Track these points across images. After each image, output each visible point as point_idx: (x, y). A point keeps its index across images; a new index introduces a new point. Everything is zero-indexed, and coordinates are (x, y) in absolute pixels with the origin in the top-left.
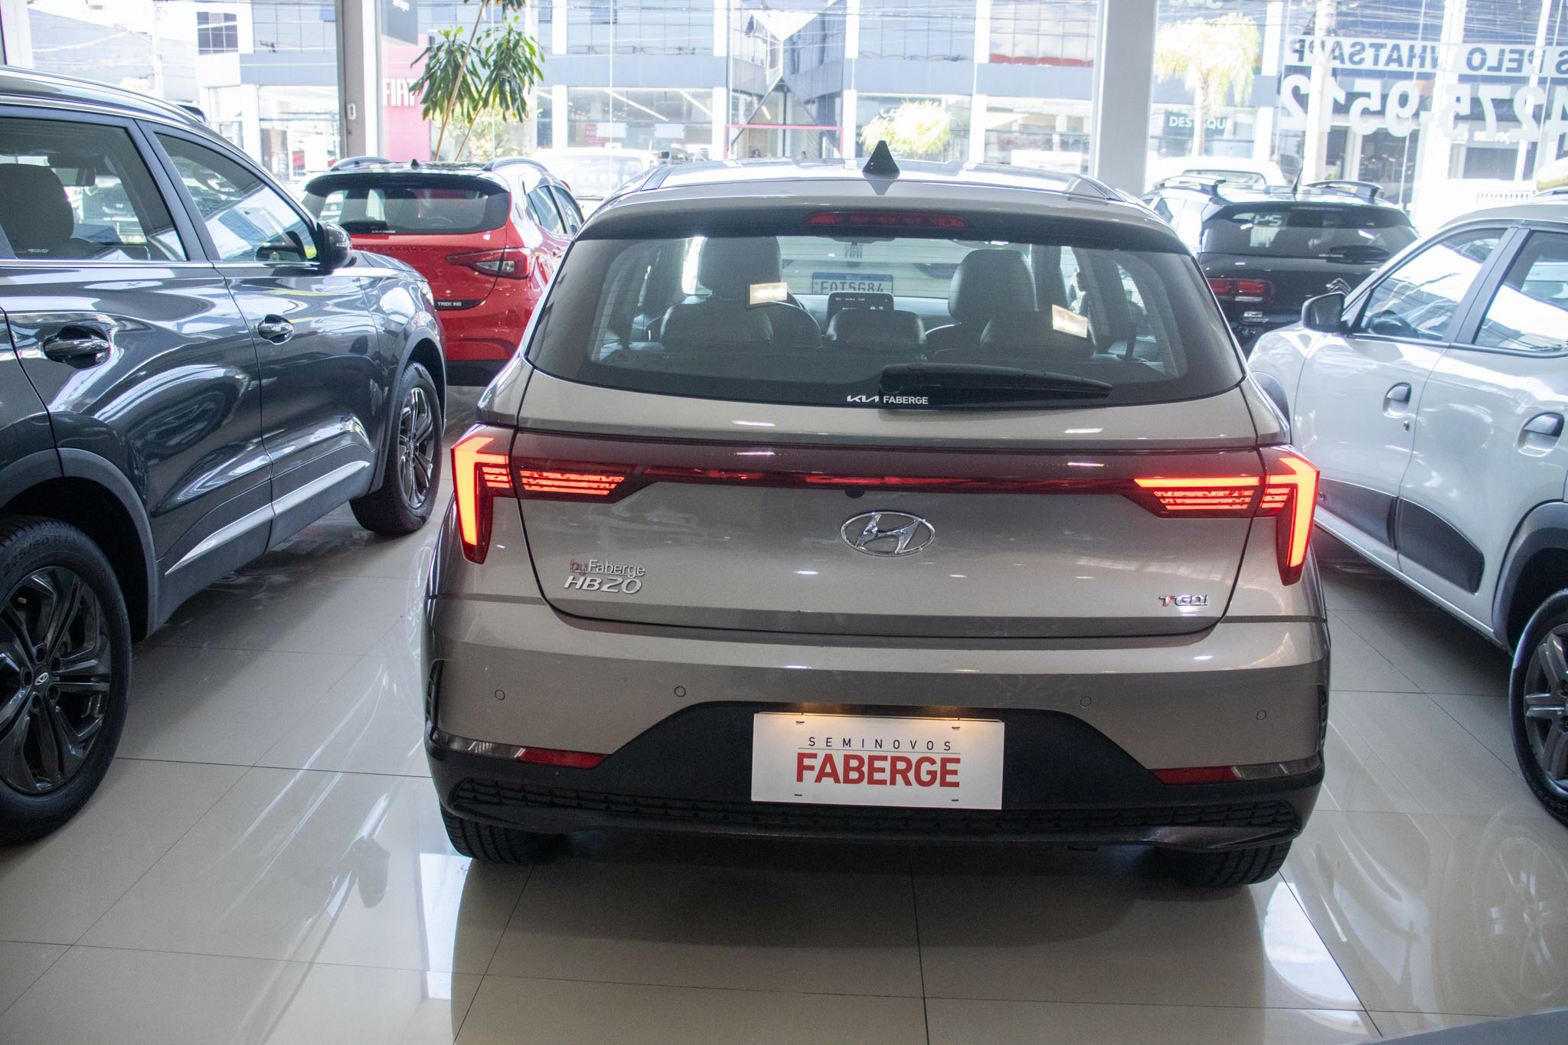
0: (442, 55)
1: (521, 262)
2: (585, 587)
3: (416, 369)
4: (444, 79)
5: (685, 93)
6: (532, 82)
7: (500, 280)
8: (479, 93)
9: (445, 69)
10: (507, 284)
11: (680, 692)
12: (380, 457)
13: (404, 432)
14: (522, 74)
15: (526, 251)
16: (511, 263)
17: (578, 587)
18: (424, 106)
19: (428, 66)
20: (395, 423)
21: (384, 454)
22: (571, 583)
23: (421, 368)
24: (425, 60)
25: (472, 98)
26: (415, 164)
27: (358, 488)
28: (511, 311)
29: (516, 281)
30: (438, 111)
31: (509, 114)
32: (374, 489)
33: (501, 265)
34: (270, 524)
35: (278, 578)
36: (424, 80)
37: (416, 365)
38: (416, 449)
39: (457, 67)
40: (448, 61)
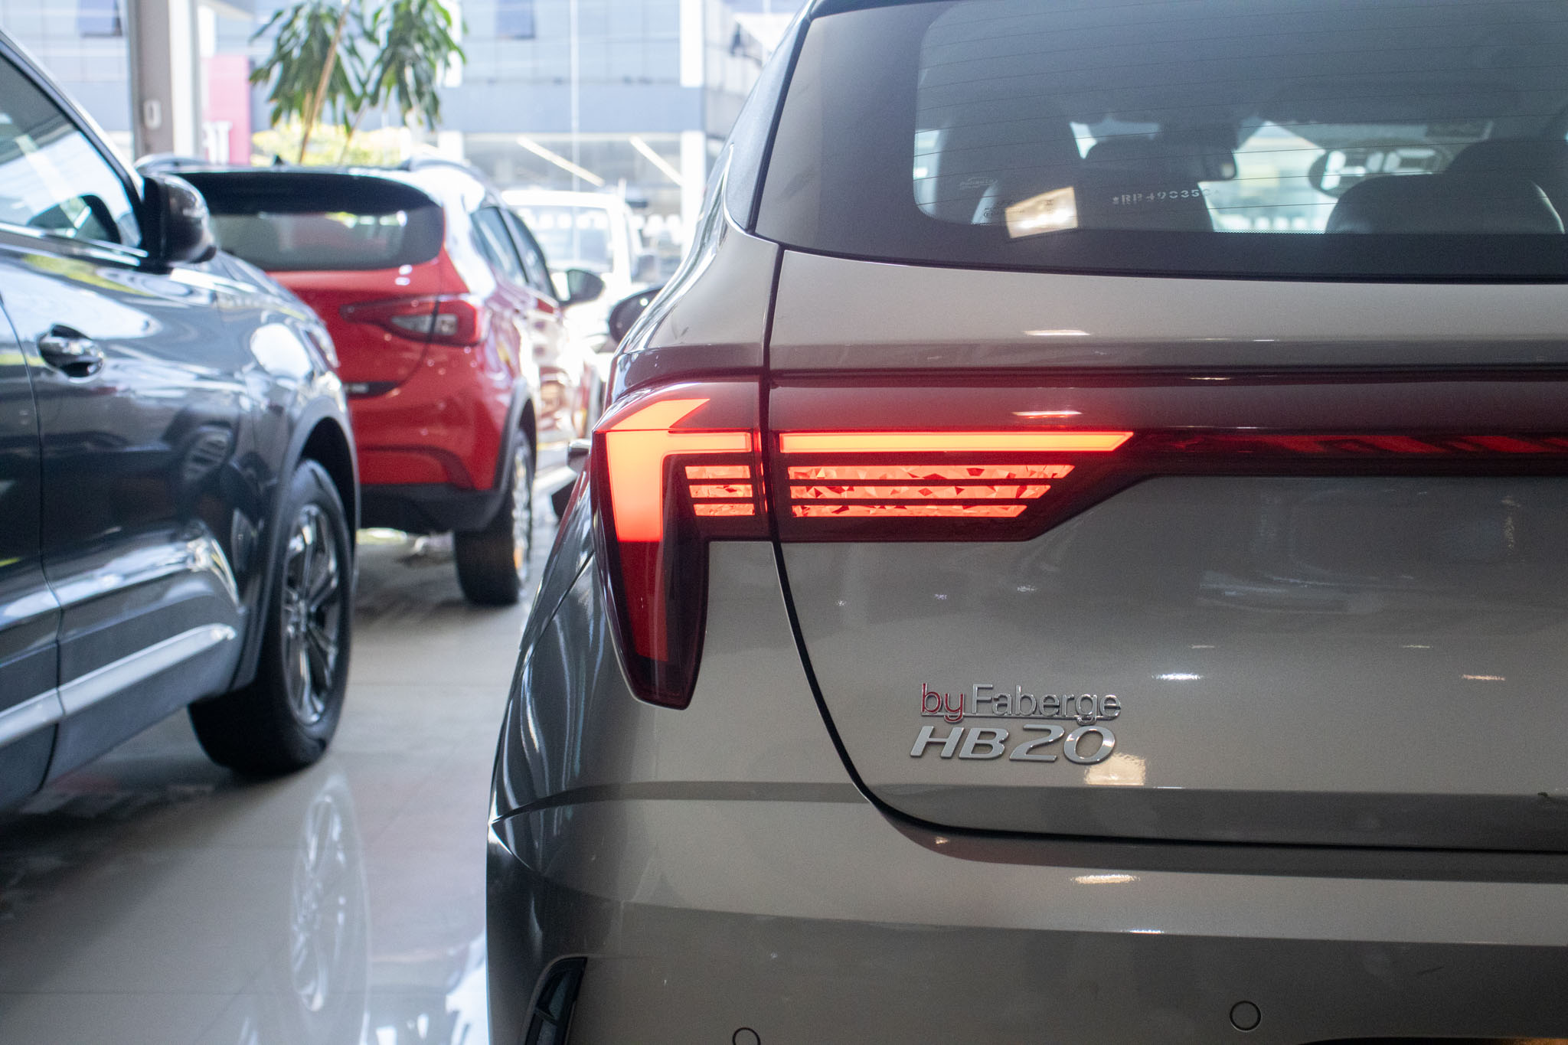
0: (301, 25)
1: (466, 319)
2: (966, 751)
3: (313, 472)
4: (303, 61)
5: (640, 143)
6: (447, 64)
7: (433, 348)
8: (363, 85)
9: (306, 47)
10: (442, 353)
11: (1245, 1015)
12: (253, 623)
13: (292, 583)
14: (432, 55)
15: (474, 300)
16: (450, 319)
17: (948, 751)
18: (273, 105)
19: (279, 40)
20: (279, 567)
21: (258, 621)
22: (929, 744)
23: (320, 471)
24: (275, 30)
25: (350, 93)
26: (278, 161)
27: (212, 680)
28: (450, 402)
29: (455, 351)
30: (295, 115)
31: (412, 117)
32: (240, 683)
33: (433, 324)
34: (54, 730)
35: (43, 861)
36: (272, 63)
37: (312, 465)
38: (309, 616)
39: (326, 43)
40: (312, 33)
